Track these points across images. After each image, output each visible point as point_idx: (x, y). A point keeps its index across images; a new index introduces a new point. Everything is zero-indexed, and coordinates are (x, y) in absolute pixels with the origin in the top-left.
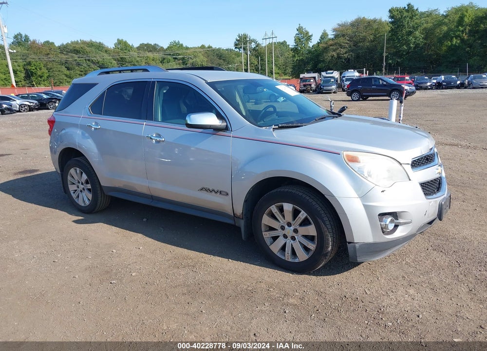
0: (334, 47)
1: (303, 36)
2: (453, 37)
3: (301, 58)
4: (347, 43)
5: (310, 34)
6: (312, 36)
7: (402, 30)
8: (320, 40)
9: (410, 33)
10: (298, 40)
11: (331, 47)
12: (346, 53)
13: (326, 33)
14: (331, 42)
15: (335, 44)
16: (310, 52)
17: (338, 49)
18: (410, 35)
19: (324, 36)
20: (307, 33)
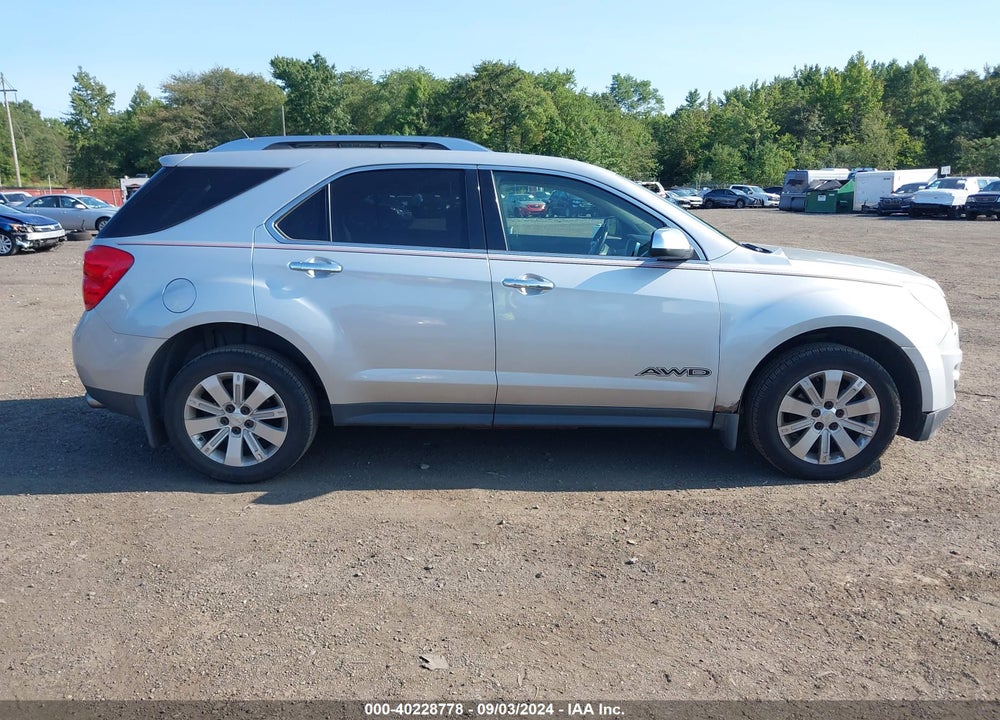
0: (171, 125)
1: (90, 95)
2: (402, 125)
3: (93, 142)
4: (199, 119)
5: (108, 92)
6: (113, 95)
7: (310, 103)
8: (131, 106)
9: (326, 110)
10: (79, 102)
11: (165, 124)
12: (200, 139)
13: (145, 93)
14: (163, 114)
15: (175, 118)
16: (110, 131)
17: (181, 129)
18: (326, 113)
19: (140, 97)
20: (102, 89)
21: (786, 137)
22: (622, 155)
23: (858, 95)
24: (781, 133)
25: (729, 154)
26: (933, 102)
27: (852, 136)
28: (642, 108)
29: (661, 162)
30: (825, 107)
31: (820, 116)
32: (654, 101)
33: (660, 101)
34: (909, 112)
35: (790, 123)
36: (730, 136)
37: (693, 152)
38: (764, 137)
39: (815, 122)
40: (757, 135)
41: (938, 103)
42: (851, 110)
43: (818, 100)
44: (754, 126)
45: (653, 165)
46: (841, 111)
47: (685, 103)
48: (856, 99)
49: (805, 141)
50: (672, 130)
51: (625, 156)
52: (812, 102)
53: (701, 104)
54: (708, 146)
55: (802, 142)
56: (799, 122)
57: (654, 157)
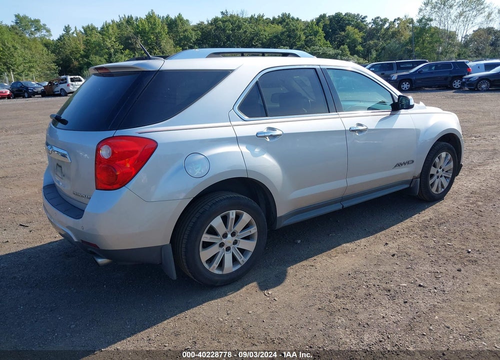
21: (127, 51)
22: (36, 62)
23: (157, 31)
24: (124, 49)
25: (100, 60)
26: (190, 35)
27: (158, 51)
28: (38, 35)
29: (59, 65)
30: (142, 36)
31: (141, 41)
32: (45, 31)
33: (48, 31)
34: (181, 40)
35: (127, 44)
36: (97, 51)
37: (77, 59)
38: (116, 52)
39: (139, 44)
40: (112, 50)
41: (192, 36)
42: (155, 38)
43: (138, 33)
44: (110, 46)
45: (55, 67)
46: (150, 38)
47: (64, 32)
48: (156, 33)
49: (136, 53)
50: (61, 48)
51: (38, 62)
52: (136, 34)
53: (73, 33)
54: (87, 56)
55: (135, 54)
56: (132, 44)
57: (54, 62)
